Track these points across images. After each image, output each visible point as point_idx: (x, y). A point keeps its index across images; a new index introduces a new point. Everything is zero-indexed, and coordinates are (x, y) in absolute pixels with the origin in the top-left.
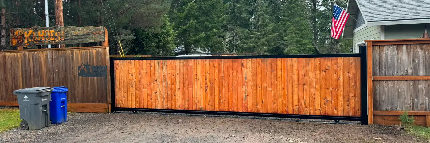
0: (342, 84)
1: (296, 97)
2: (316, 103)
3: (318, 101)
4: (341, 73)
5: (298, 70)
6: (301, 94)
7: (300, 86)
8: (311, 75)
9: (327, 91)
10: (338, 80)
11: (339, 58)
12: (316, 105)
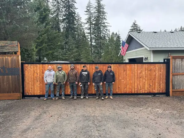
0: (157, 77)
1: (136, 84)
2: (146, 87)
3: (146, 86)
4: (157, 71)
5: (137, 70)
6: (138, 83)
7: (138, 79)
8: (144, 73)
9: (151, 81)
10: (155, 75)
11: (156, 64)
12: (146, 88)
